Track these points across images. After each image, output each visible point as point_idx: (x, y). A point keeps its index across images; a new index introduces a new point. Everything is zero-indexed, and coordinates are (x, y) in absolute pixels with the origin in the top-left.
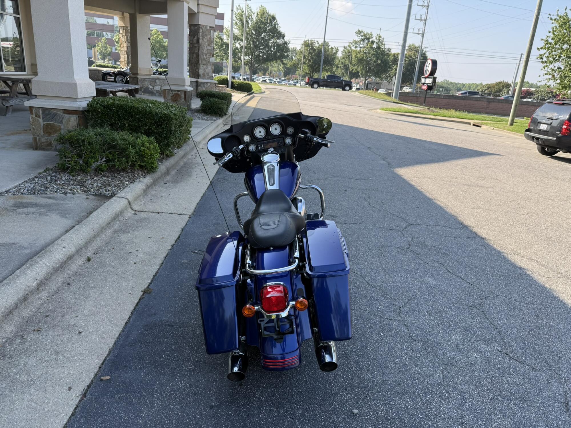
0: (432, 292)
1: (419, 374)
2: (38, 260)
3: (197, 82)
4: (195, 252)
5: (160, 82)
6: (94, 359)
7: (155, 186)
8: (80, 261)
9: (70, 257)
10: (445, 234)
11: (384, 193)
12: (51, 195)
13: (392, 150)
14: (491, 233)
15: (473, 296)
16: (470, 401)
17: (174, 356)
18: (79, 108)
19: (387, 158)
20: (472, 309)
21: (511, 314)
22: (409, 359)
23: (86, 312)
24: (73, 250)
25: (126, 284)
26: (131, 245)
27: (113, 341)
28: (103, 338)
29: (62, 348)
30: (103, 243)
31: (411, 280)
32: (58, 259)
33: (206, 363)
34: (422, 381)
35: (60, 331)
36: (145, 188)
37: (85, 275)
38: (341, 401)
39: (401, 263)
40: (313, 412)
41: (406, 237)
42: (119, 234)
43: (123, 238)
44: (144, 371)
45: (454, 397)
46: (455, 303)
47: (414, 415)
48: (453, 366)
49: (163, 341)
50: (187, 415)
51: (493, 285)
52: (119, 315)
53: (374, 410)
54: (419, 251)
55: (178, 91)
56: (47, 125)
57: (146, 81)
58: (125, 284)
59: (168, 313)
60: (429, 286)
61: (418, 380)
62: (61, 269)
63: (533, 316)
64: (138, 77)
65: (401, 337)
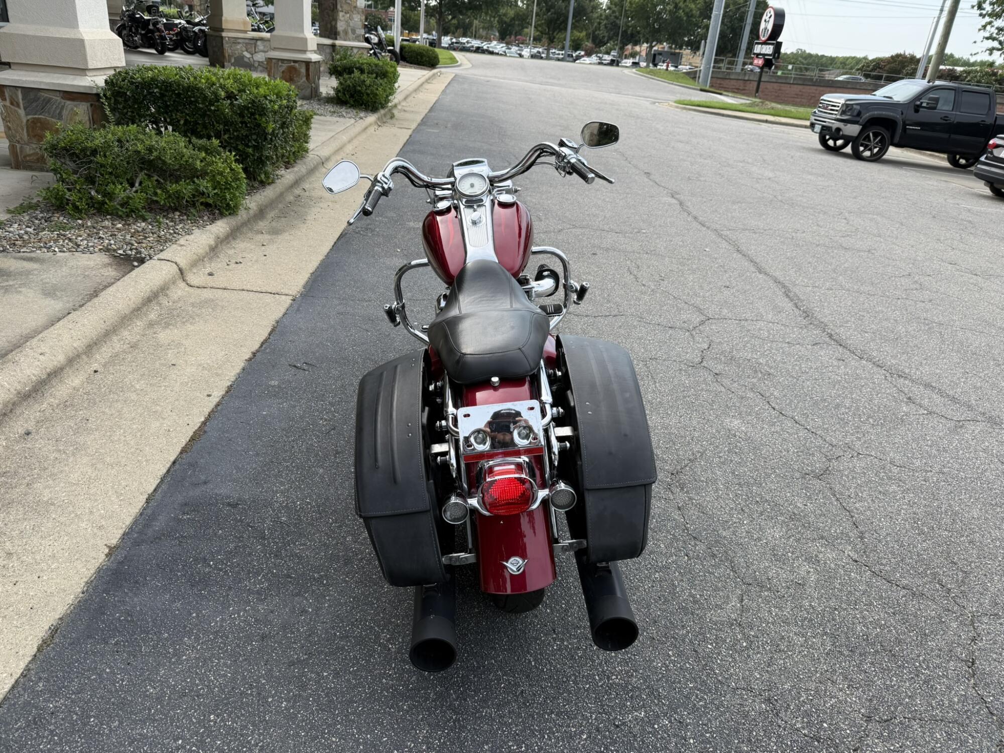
0: (736, 446)
1: (695, 602)
3: (333, 46)
4: (295, 366)
5: (264, 46)
6: (79, 567)
7: (234, 239)
8: (74, 380)
9: (55, 372)
10: (771, 337)
11: (667, 259)
12: (33, 255)
13: (689, 178)
14: (859, 336)
15: (813, 455)
16: (789, 656)
17: (232, 563)
18: (90, 87)
19: (678, 194)
20: (809, 480)
21: (881, 489)
22: (680, 573)
23: (74, 477)
24: (61, 358)
25: (158, 424)
26: (176, 351)
27: (118, 534)
28: (100, 528)
29: (19, 546)
30: (125, 347)
31: (699, 423)
32: (29, 376)
33: (291, 578)
34: (701, 617)
35: (20, 513)
36: (213, 243)
37: (83, 406)
38: (541, 654)
39: (684, 391)
40: (484, 674)
41: (698, 343)
42: (157, 328)
43: (164, 336)
44: (170, 591)
45: (759, 648)
46: (778, 468)
47: (679, 682)
48: (762, 587)
49: (215, 534)
50: (244, 678)
51: (852, 435)
52: (136, 484)
53: (603, 671)
54: (719, 368)
55: (295, 62)
56: (33, 122)
57: (239, 43)
58: (155, 425)
59: (229, 481)
60: (730, 434)
61: (692, 614)
62: (34, 395)
63: (922, 493)
64: (224, 34)
65: (668, 532)
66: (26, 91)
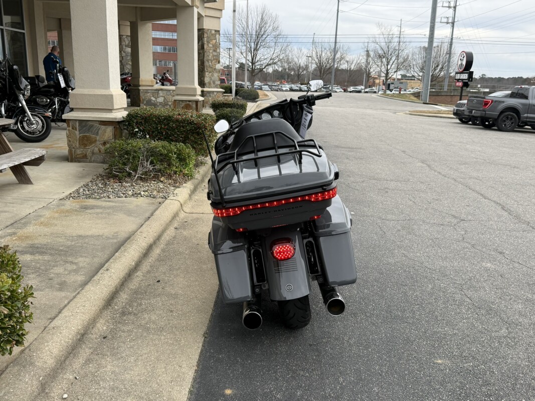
1: (485, 330)
2: (129, 246)
3: (204, 91)
5: (163, 93)
7: (196, 191)
10: (499, 228)
12: (109, 199)
18: (116, 118)
19: (426, 161)
27: (212, 304)
30: (171, 238)
32: (143, 246)
35: (166, 298)
36: (189, 192)
41: (459, 231)
42: (181, 230)
47: (485, 355)
48: (517, 325)
54: (474, 242)
55: (189, 101)
56: (83, 137)
57: (149, 92)
64: (140, 88)
65: (465, 306)
66: (81, 122)
